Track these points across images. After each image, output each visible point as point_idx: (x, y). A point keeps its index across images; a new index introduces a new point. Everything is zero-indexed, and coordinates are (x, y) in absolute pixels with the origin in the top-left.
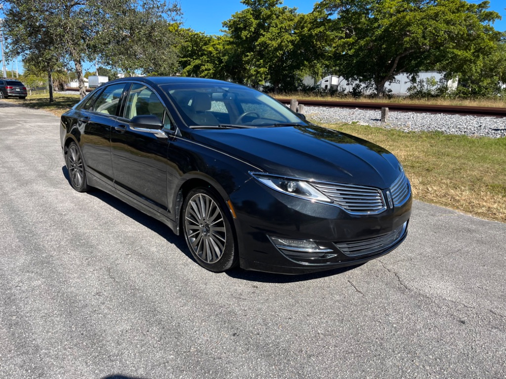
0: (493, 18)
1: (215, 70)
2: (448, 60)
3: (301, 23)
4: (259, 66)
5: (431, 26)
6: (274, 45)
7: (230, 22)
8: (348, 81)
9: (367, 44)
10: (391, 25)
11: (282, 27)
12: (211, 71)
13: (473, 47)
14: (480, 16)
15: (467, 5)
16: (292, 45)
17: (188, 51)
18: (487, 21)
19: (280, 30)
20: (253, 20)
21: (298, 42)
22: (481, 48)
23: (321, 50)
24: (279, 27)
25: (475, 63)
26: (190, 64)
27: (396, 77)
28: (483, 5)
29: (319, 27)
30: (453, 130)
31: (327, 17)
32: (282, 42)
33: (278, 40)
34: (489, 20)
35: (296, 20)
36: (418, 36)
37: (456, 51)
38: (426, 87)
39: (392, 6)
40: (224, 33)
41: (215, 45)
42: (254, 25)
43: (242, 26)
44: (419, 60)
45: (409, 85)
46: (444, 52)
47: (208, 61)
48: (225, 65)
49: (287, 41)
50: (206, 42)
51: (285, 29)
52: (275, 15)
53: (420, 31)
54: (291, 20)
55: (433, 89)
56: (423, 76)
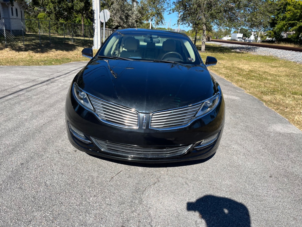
17: (297, 16)
26: (296, 26)
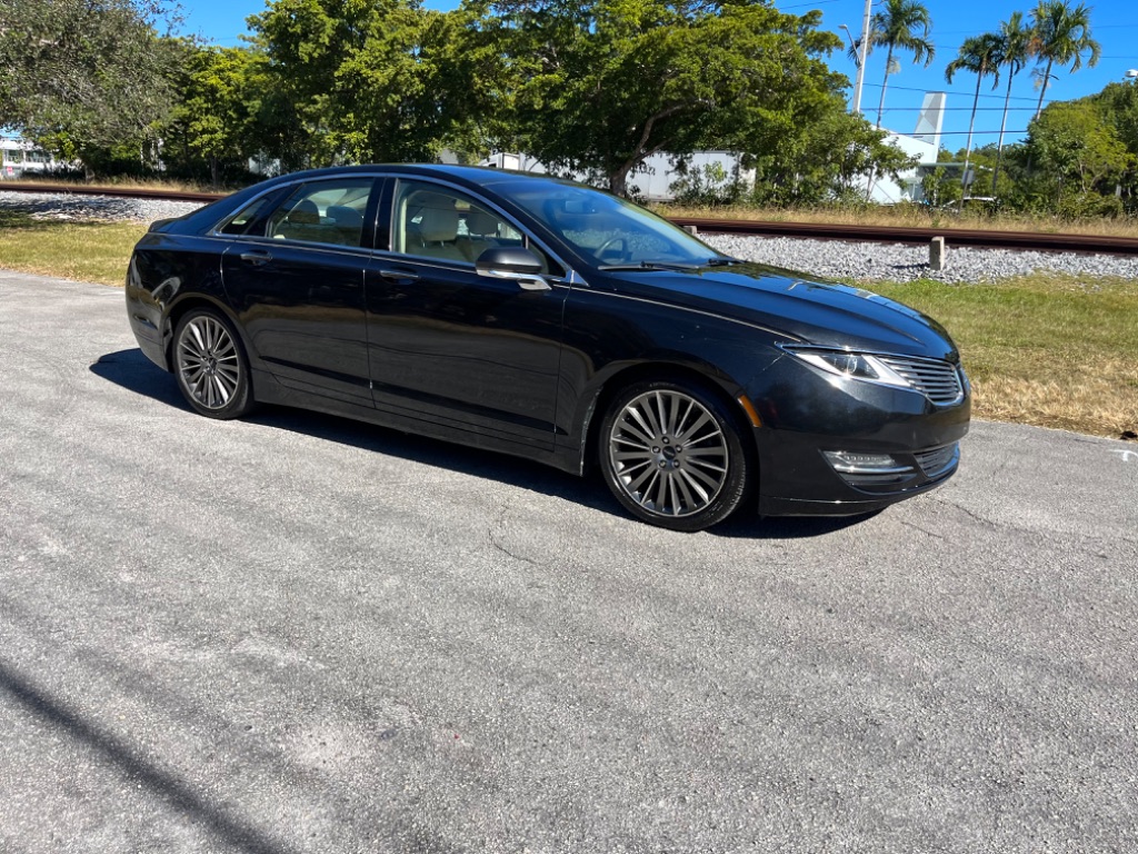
0: (828, 47)
1: (228, 133)
2: (747, 129)
3: (437, 32)
4: (345, 128)
5: (717, 58)
6: (381, 80)
7: (266, 18)
8: (548, 167)
9: (589, 90)
10: (637, 51)
11: (395, 39)
12: (219, 135)
13: (792, 103)
14: (805, 40)
15: (782, 17)
16: (421, 82)
18: (817, 52)
19: (392, 45)
20: (326, 19)
21: (435, 76)
22: (809, 107)
23: (484, 95)
24: (389, 37)
25: (797, 136)
27: (645, 160)
28: (811, 18)
29: (484, 46)
30: (825, 269)
31: (501, 24)
32: (397, 74)
33: (390, 70)
34: (822, 50)
35: (425, 25)
36: (694, 79)
37: (764, 113)
38: (704, 183)
39: (636, 10)
40: (248, 45)
41: (222, 71)
42: (329, 31)
43: (298, 29)
44: (692, 127)
45: (674, 177)
46: (739, 113)
47: (208, 111)
48: (254, 123)
49: (410, 72)
50: (200, 62)
51: (403, 44)
52: (376, 9)
53: (696, 68)
54: (414, 24)
55: (720, 187)
56: (699, 160)
